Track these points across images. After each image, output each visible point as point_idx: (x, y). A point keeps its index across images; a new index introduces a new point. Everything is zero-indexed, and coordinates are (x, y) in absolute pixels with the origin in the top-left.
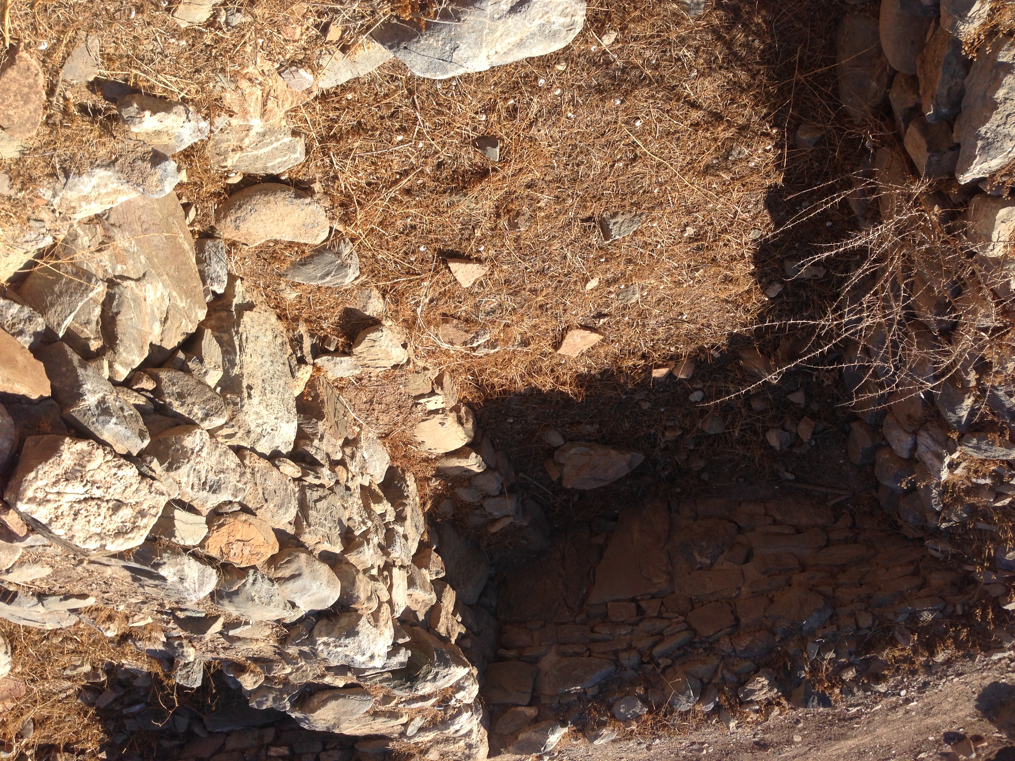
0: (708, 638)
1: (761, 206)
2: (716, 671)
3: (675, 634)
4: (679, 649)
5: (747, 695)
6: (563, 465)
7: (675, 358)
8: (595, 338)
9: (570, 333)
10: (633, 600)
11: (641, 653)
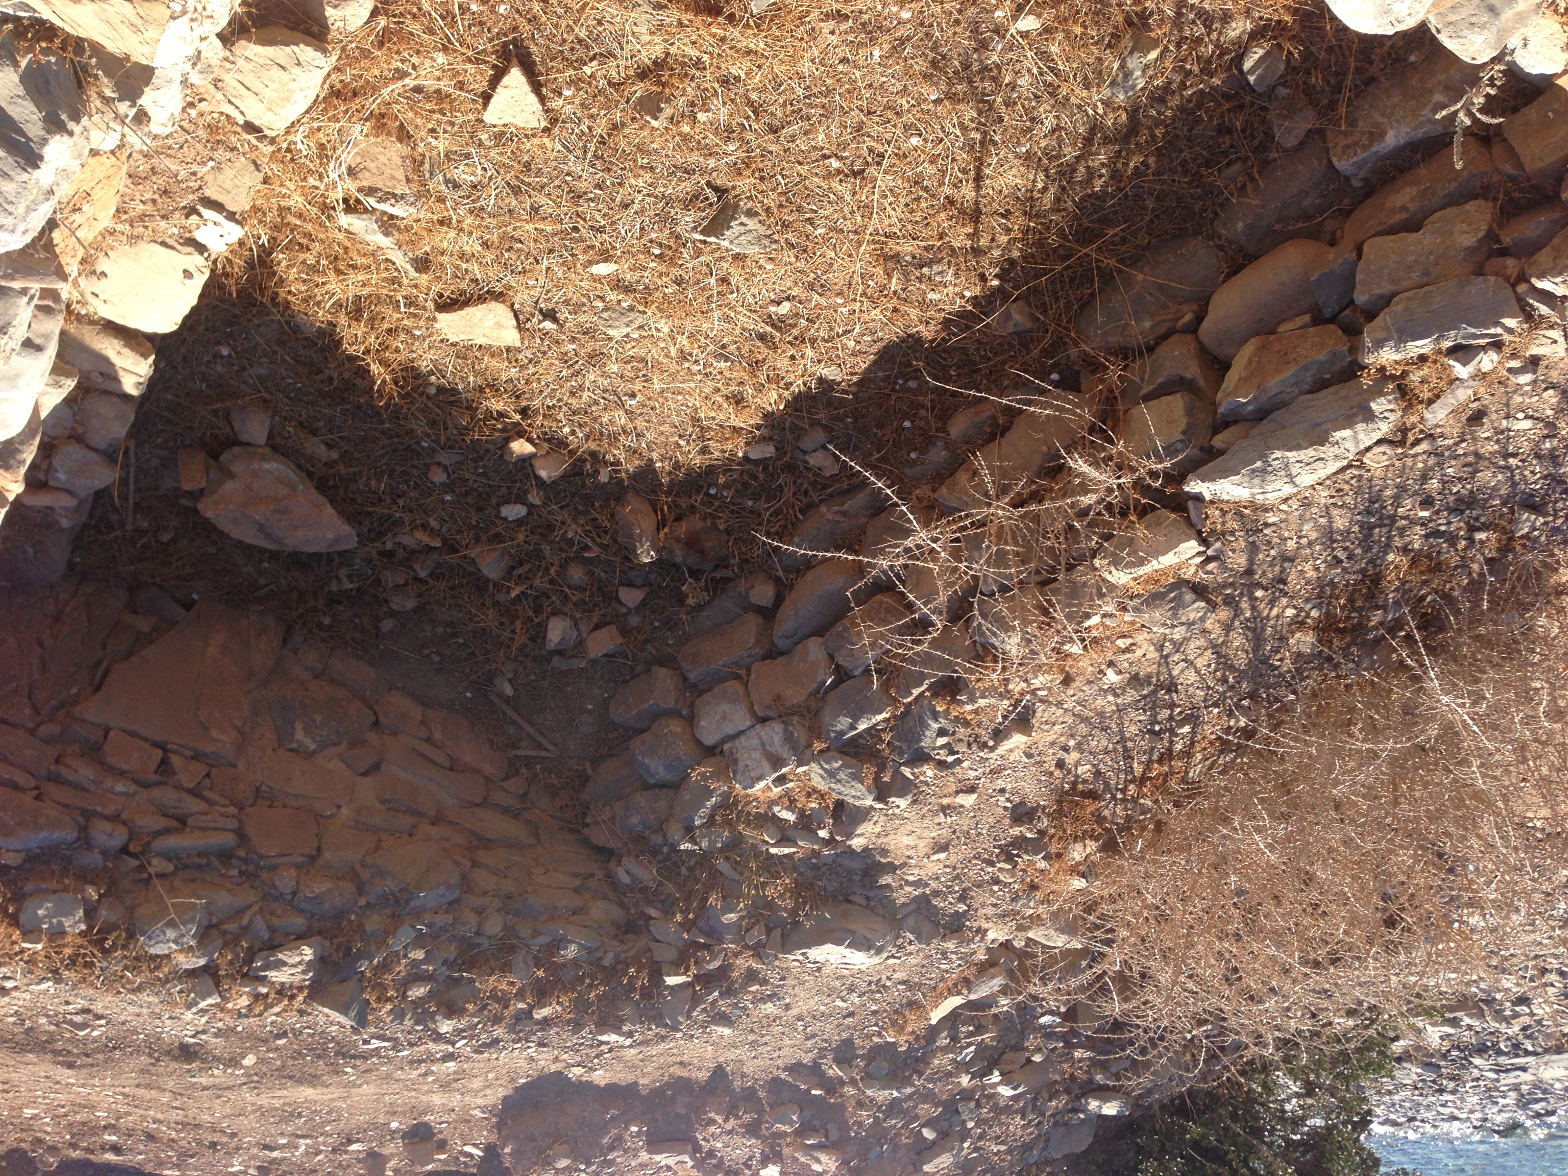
0: (262, 857)
1: (875, 348)
2: (240, 912)
3: (209, 829)
4: (199, 855)
5: (267, 967)
6: (232, 476)
7: (556, 443)
8: (511, 337)
9: (493, 305)
10: (162, 746)
11: (133, 835)
